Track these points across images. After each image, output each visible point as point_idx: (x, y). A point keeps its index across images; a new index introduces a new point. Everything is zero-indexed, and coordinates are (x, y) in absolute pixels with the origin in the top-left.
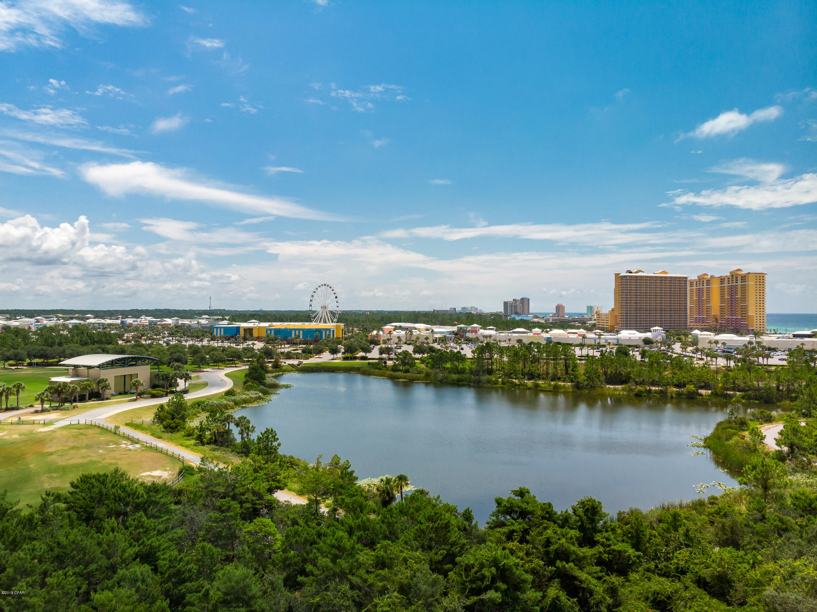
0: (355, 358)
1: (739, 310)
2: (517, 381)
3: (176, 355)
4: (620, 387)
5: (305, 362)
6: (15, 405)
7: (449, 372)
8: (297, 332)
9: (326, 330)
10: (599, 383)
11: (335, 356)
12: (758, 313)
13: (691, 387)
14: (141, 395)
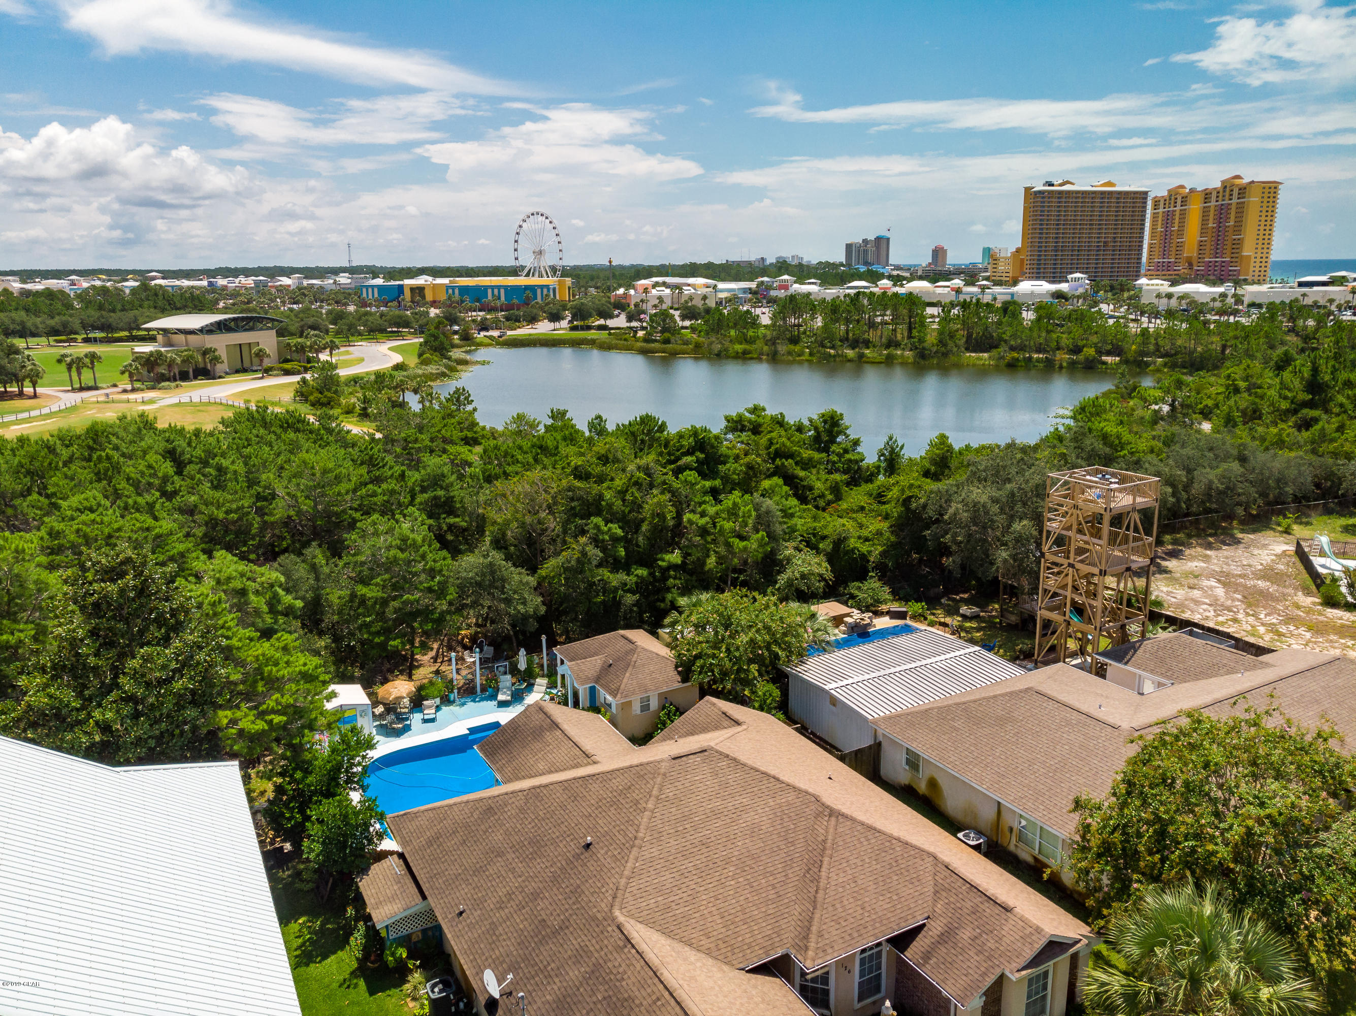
0: (589, 328)
1: (1229, 247)
2: (832, 351)
3: (311, 321)
4: (986, 355)
5: (509, 333)
6: (91, 383)
7: (731, 341)
8: (496, 291)
9: (542, 287)
10: (955, 349)
11: (557, 325)
12: (1259, 251)
13: (1090, 352)
14: (267, 371)
